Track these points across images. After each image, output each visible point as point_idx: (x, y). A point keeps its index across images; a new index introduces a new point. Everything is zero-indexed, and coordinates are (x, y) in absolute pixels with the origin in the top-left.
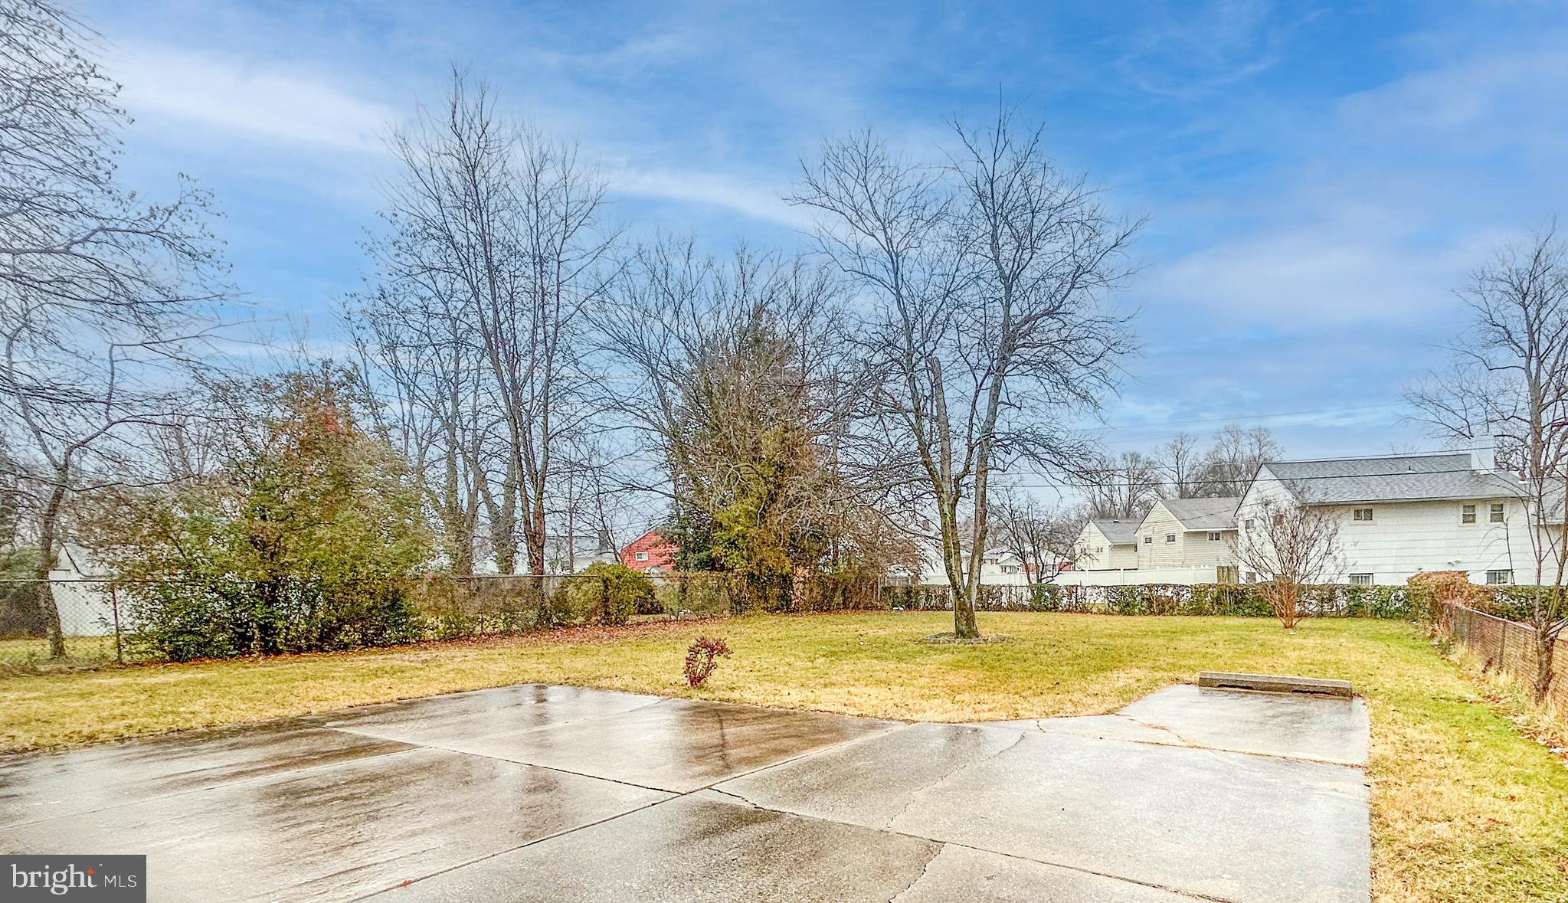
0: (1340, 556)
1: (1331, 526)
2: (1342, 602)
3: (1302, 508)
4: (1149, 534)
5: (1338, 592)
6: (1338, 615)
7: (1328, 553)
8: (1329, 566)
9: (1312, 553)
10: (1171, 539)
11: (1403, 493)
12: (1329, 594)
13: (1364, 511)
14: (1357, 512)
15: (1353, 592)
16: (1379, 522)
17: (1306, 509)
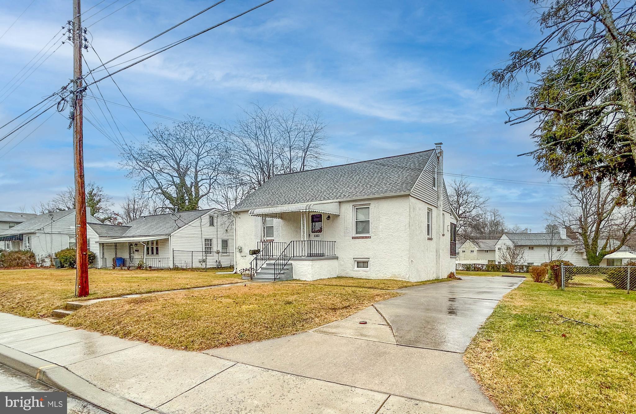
0: (524, 258)
1: (522, 252)
2: (525, 269)
3: (515, 246)
4: (464, 250)
5: (524, 267)
6: (524, 272)
7: (522, 257)
8: (522, 260)
9: (518, 257)
10: (472, 251)
11: (541, 243)
12: (522, 267)
13: (531, 247)
14: (530, 248)
15: (527, 267)
16: (535, 250)
17: (516, 246)
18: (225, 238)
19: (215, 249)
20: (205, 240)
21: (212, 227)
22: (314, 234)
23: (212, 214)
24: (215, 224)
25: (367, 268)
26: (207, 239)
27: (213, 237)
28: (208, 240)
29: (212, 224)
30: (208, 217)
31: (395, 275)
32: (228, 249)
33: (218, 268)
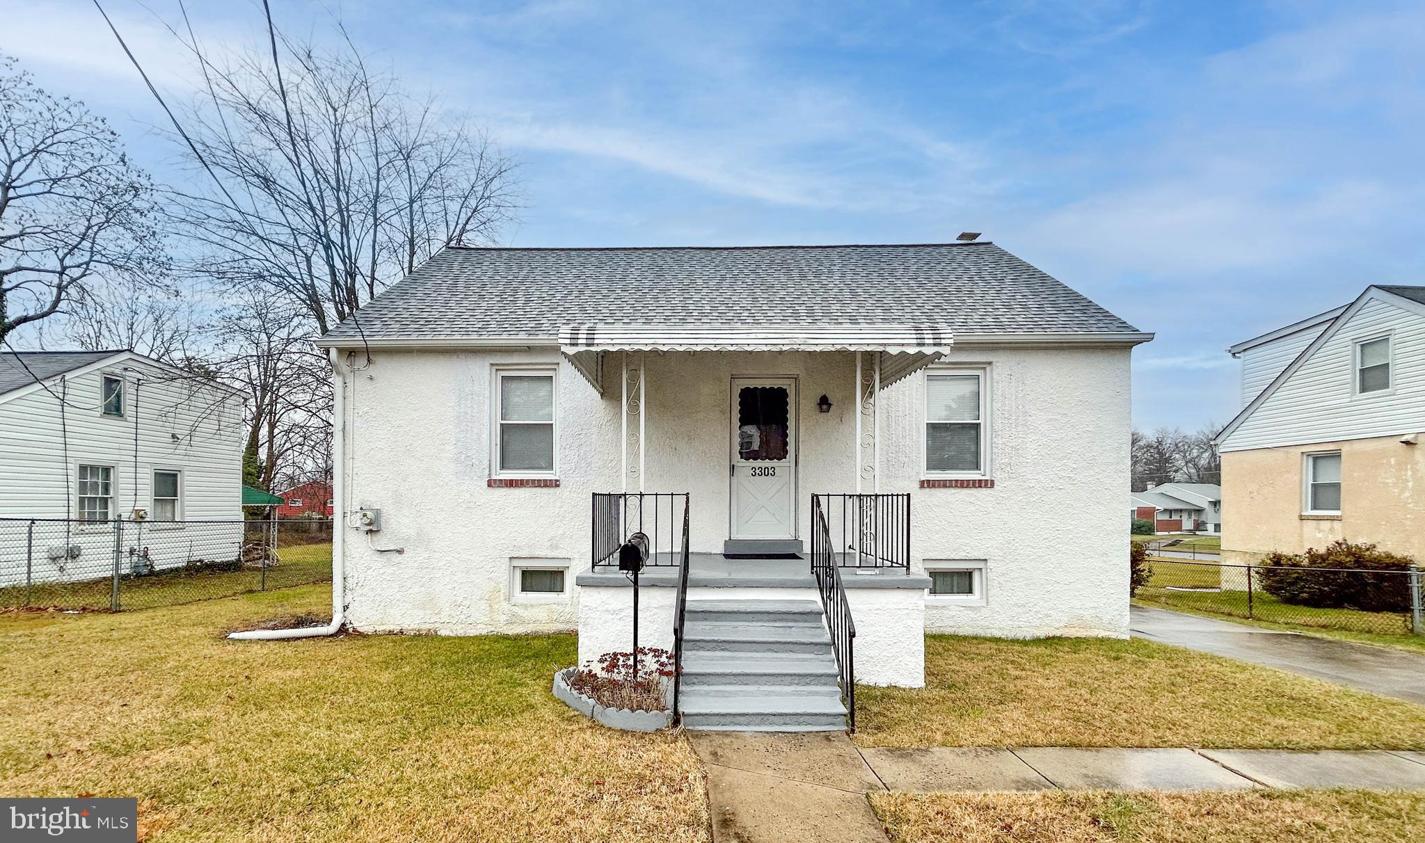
18: (169, 462)
19: (123, 505)
20: (83, 468)
21: (113, 424)
22: (752, 463)
23: (117, 371)
24: (128, 409)
25: (970, 597)
26: (92, 467)
27: (117, 457)
28: (94, 469)
29: (114, 409)
30: (98, 382)
31: (1080, 618)
32: (178, 505)
33: (139, 576)
